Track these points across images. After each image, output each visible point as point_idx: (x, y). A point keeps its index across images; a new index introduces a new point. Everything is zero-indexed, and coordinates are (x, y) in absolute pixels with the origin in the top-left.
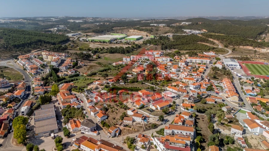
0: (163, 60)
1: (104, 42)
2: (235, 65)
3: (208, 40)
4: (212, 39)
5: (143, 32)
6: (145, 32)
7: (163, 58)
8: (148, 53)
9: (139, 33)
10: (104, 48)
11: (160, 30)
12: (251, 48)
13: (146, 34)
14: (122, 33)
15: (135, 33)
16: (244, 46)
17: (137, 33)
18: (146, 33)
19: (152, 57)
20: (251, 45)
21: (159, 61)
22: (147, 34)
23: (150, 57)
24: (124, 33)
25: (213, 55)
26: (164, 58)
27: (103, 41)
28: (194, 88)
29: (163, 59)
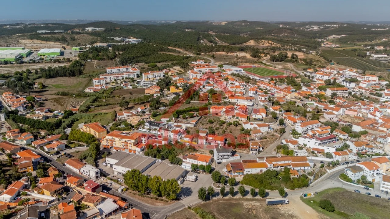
0: (155, 77)
1: (6, 63)
2: (240, 71)
3: (168, 49)
4: (172, 47)
5: (53, 43)
6: (56, 43)
7: (154, 73)
8: (111, 70)
9: (45, 45)
10: (29, 72)
11: (79, 40)
12: (224, 53)
13: (61, 46)
14: (7, 46)
15: (36, 44)
16: (216, 52)
17: (41, 45)
18: (59, 44)
19: (134, 75)
20: (223, 51)
21: (150, 79)
22: (63, 46)
23: (131, 75)
24: (10, 46)
25: (202, 63)
26: (156, 73)
27: (5, 61)
28: (254, 94)
29: (155, 75)
